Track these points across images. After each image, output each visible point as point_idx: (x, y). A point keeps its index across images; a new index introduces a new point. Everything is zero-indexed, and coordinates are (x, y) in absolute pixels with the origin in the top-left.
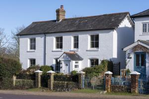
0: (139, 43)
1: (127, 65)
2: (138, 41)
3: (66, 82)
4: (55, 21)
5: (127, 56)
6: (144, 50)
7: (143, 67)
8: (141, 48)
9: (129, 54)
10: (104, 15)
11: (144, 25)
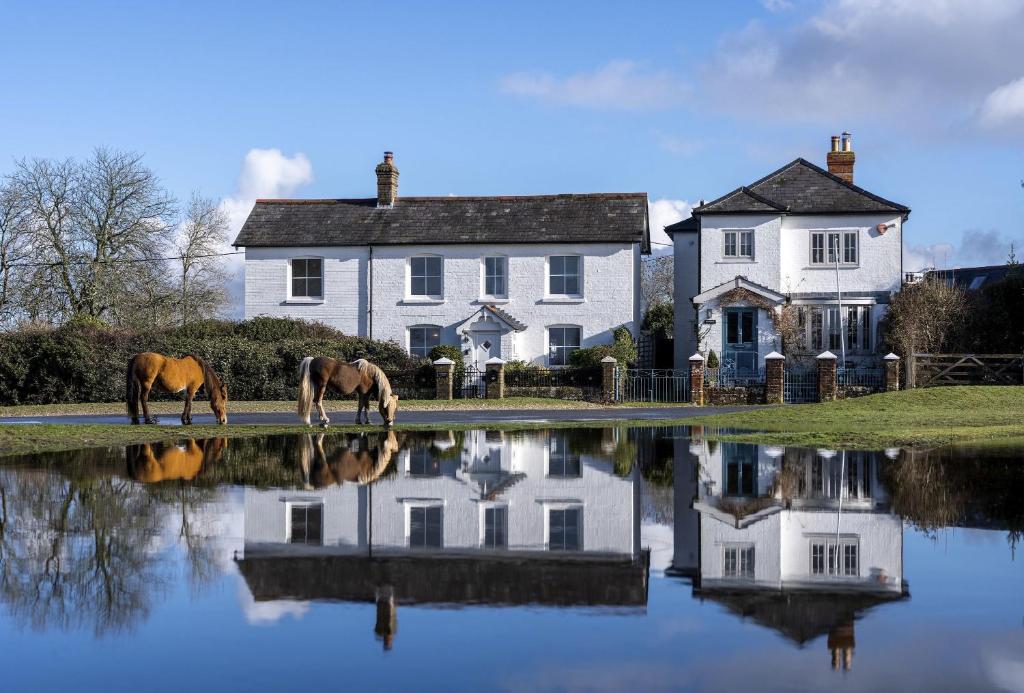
0: (741, 284)
1: (703, 341)
2: (737, 278)
3: (553, 389)
4: (371, 203)
5: (701, 318)
6: (754, 302)
7: (748, 345)
8: (745, 298)
9: (709, 311)
10: (562, 196)
11: (727, 235)
